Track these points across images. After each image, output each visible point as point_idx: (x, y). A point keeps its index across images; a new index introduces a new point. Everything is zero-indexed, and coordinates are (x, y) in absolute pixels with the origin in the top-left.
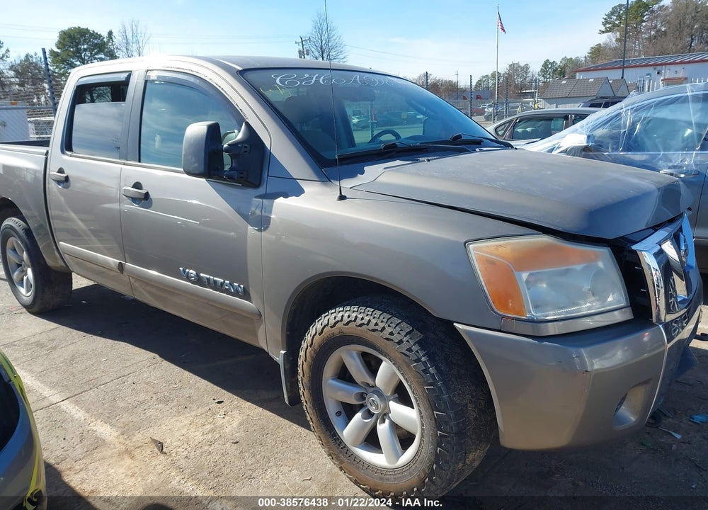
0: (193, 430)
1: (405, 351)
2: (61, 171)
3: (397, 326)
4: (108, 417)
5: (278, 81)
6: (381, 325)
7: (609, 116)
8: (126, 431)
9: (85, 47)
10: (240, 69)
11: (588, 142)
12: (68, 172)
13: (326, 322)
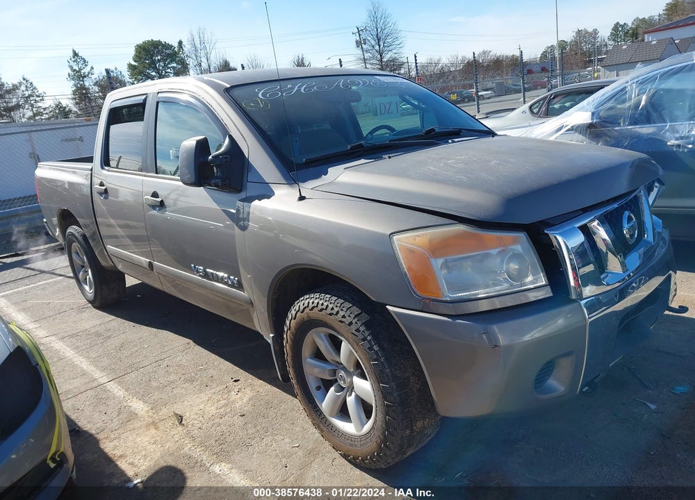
0: (209, 405)
1: (354, 332)
2: (102, 184)
3: (348, 309)
4: (143, 395)
5: (260, 95)
6: (336, 309)
7: (615, 91)
8: (155, 407)
9: (159, 58)
10: (229, 86)
11: (592, 119)
12: (107, 185)
13: (297, 309)
